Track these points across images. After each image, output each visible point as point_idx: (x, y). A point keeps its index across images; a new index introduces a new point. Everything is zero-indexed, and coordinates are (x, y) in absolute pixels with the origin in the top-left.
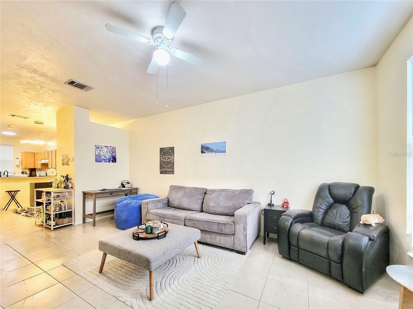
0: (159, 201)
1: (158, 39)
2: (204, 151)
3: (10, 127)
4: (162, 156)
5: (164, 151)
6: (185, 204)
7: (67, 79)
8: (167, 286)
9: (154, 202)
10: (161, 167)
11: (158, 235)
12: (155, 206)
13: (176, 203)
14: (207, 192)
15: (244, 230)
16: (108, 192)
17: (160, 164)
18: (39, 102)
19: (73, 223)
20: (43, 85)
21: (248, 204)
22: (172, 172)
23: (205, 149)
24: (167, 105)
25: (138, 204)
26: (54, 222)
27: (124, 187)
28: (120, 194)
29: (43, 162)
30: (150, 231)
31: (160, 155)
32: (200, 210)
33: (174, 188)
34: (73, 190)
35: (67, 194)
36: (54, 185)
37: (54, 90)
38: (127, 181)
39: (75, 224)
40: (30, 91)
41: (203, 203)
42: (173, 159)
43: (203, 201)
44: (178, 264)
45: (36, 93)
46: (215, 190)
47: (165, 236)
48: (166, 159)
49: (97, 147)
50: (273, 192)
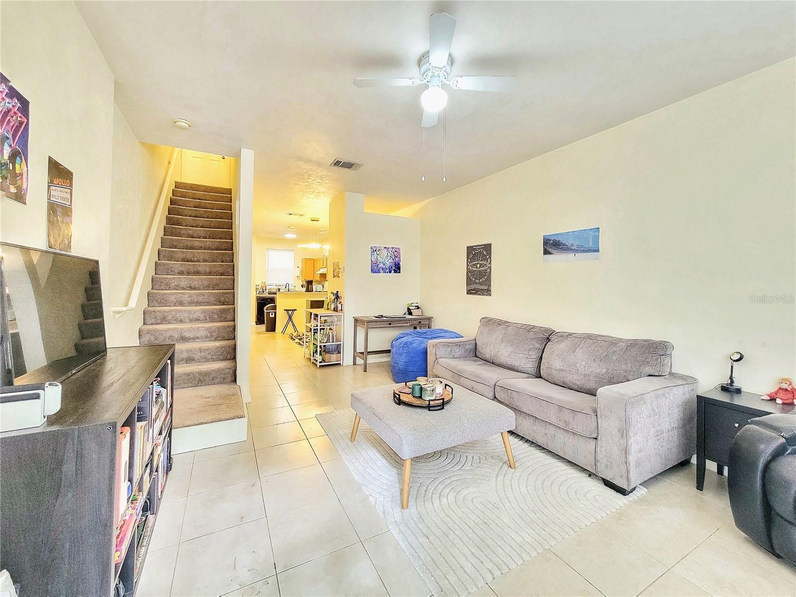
0: (457, 345)
1: (426, 73)
2: (550, 250)
3: (291, 228)
4: (471, 262)
5: (474, 253)
6: (504, 354)
7: (331, 161)
8: (436, 497)
9: (447, 345)
10: (469, 282)
11: (429, 402)
12: (449, 351)
13: (487, 351)
14: (552, 338)
15: (620, 436)
16: (384, 321)
17: (467, 276)
18: (310, 194)
19: (341, 362)
20: (310, 172)
21: (650, 375)
22: (488, 292)
23: (551, 245)
24: (444, 178)
25: (423, 346)
26: (321, 357)
27: (410, 314)
28: (404, 325)
29: (322, 271)
30: (417, 394)
31: (467, 260)
32: (534, 373)
33: (488, 322)
34: (342, 315)
35: (336, 319)
36: (325, 306)
37: (321, 176)
38: (417, 305)
39: (344, 365)
40: (300, 183)
41: (541, 358)
42: (490, 268)
43: (542, 355)
44: (467, 467)
45: (306, 184)
46: (570, 334)
47: (443, 408)
48: (477, 267)
49: (374, 250)
50: (738, 357)
